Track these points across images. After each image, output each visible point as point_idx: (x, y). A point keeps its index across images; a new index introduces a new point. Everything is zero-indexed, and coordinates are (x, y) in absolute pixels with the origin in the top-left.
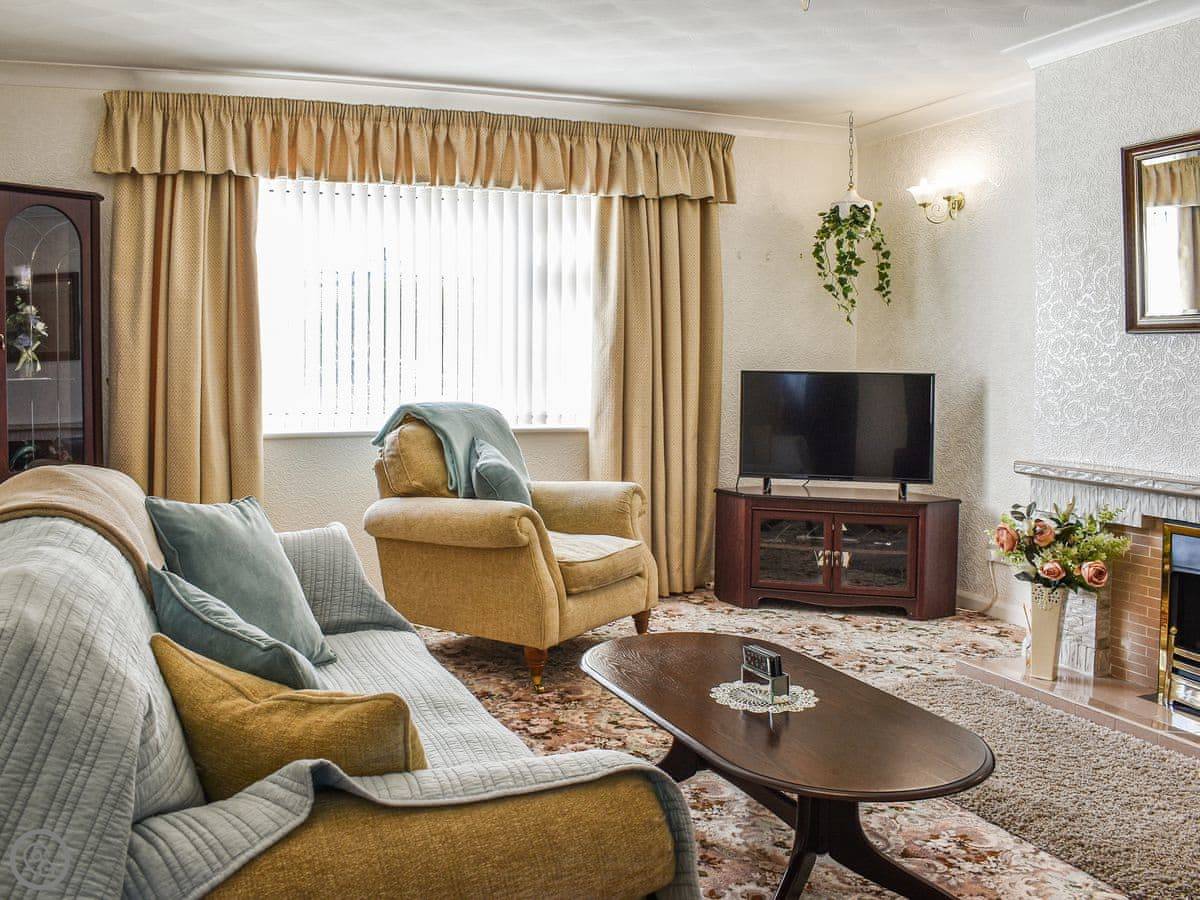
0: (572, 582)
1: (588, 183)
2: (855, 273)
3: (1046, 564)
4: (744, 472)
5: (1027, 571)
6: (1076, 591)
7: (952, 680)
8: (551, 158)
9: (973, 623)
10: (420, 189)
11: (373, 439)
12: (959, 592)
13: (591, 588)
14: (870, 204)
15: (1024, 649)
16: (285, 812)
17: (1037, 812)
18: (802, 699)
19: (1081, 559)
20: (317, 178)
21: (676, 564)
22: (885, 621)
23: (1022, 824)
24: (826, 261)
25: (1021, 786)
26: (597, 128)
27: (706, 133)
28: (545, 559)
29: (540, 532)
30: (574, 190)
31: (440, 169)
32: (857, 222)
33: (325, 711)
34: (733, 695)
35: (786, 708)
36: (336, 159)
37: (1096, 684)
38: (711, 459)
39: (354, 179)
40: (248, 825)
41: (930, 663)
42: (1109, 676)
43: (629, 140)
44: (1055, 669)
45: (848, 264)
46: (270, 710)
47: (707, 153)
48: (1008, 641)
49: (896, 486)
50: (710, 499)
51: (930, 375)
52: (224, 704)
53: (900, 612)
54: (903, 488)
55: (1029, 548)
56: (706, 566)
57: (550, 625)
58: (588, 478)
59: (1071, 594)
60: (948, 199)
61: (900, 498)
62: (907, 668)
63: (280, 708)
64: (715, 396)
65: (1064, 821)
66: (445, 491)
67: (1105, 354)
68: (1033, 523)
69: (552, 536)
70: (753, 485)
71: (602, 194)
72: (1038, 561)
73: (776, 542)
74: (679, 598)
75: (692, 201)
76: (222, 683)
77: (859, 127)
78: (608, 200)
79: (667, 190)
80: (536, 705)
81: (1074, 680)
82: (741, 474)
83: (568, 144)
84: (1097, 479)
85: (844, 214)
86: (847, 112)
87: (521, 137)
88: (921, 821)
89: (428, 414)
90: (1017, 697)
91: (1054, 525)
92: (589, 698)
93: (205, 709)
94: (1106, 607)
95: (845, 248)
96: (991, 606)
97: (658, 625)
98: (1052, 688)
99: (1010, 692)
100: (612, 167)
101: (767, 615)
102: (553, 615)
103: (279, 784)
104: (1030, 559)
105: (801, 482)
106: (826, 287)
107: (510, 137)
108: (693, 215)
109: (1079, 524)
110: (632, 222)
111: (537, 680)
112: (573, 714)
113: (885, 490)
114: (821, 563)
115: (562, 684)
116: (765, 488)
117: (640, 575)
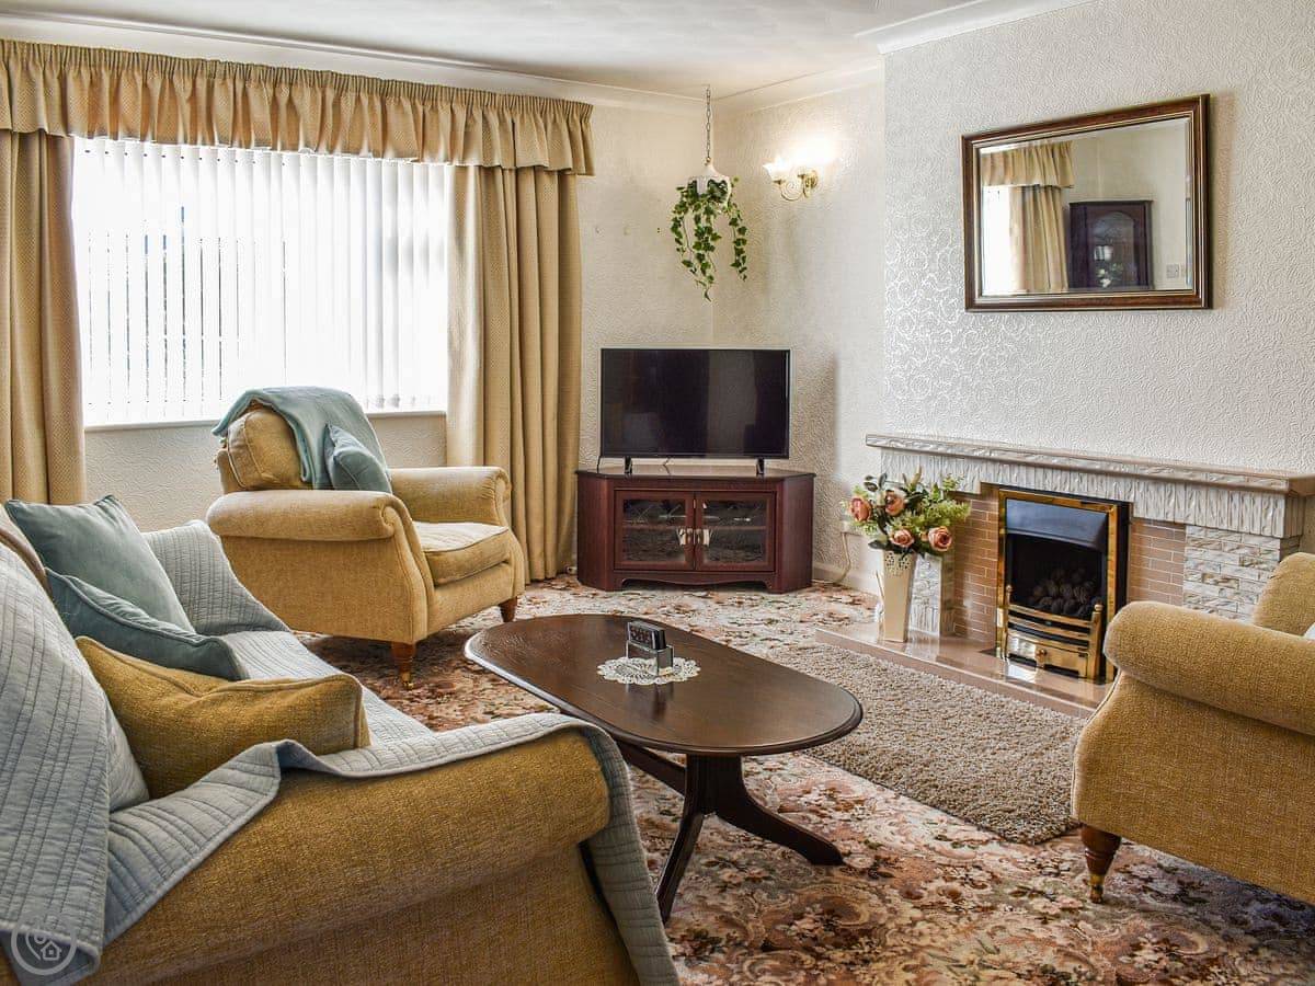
0: (440, 573)
1: (442, 152)
2: (712, 249)
3: (896, 532)
4: (606, 452)
5: (880, 539)
6: (923, 556)
7: (813, 648)
8: (402, 123)
9: (828, 594)
10: (258, 153)
11: (214, 429)
12: (816, 564)
13: (458, 577)
14: (727, 179)
15: (877, 614)
16: (251, 793)
17: (896, 761)
18: (685, 669)
19: (927, 526)
20: (143, 139)
21: (537, 550)
22: (745, 596)
23: (883, 773)
24: (684, 236)
25: (881, 739)
26: (452, 94)
27: (563, 101)
28: (412, 550)
29: (404, 523)
30: (427, 158)
31: (282, 132)
32: (714, 197)
33: (274, 697)
34: (619, 670)
35: (671, 679)
36: (165, 118)
37: (942, 643)
38: (571, 441)
39: (185, 142)
40: (217, 809)
41: (792, 633)
42: (954, 635)
43: (484, 107)
44: (906, 631)
45: (705, 238)
46: (214, 702)
47: (565, 124)
48: (861, 609)
49: (753, 463)
50: (571, 481)
51: (785, 351)
52: (165, 701)
53: (759, 586)
54: (761, 463)
55: (881, 517)
56: (568, 549)
57: (419, 618)
58: (445, 464)
59: (919, 560)
60: (802, 177)
61: (758, 473)
62: (770, 639)
63: (224, 699)
64: (574, 375)
65: (920, 767)
66: (298, 483)
67: (947, 331)
68: (885, 494)
69: (418, 527)
70: (615, 465)
71: (456, 163)
72: (889, 528)
73: (639, 523)
74: (541, 585)
75: (550, 173)
76: (159, 680)
77: (716, 100)
78: (463, 170)
79: (524, 160)
80: (407, 702)
81: (922, 641)
82: (603, 455)
83: (420, 108)
84: (940, 449)
85: (702, 189)
86: (704, 85)
87: (371, 99)
88: (793, 779)
89: (277, 400)
90: (872, 659)
91: (903, 494)
92: (461, 691)
93: (145, 707)
94: (950, 570)
95: (703, 224)
96: (845, 575)
97: (523, 612)
98: (903, 649)
99: (866, 656)
100: (467, 134)
101: (631, 596)
102: (421, 605)
103: (239, 770)
104: (882, 528)
105: (662, 461)
106: (684, 262)
107: (358, 99)
108: (550, 187)
109: (925, 492)
110: (488, 194)
111: (406, 676)
112: (447, 708)
113: (743, 467)
114: (683, 541)
115: (430, 679)
116: (627, 468)
117: (506, 562)
